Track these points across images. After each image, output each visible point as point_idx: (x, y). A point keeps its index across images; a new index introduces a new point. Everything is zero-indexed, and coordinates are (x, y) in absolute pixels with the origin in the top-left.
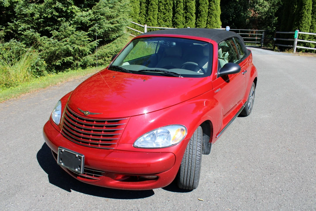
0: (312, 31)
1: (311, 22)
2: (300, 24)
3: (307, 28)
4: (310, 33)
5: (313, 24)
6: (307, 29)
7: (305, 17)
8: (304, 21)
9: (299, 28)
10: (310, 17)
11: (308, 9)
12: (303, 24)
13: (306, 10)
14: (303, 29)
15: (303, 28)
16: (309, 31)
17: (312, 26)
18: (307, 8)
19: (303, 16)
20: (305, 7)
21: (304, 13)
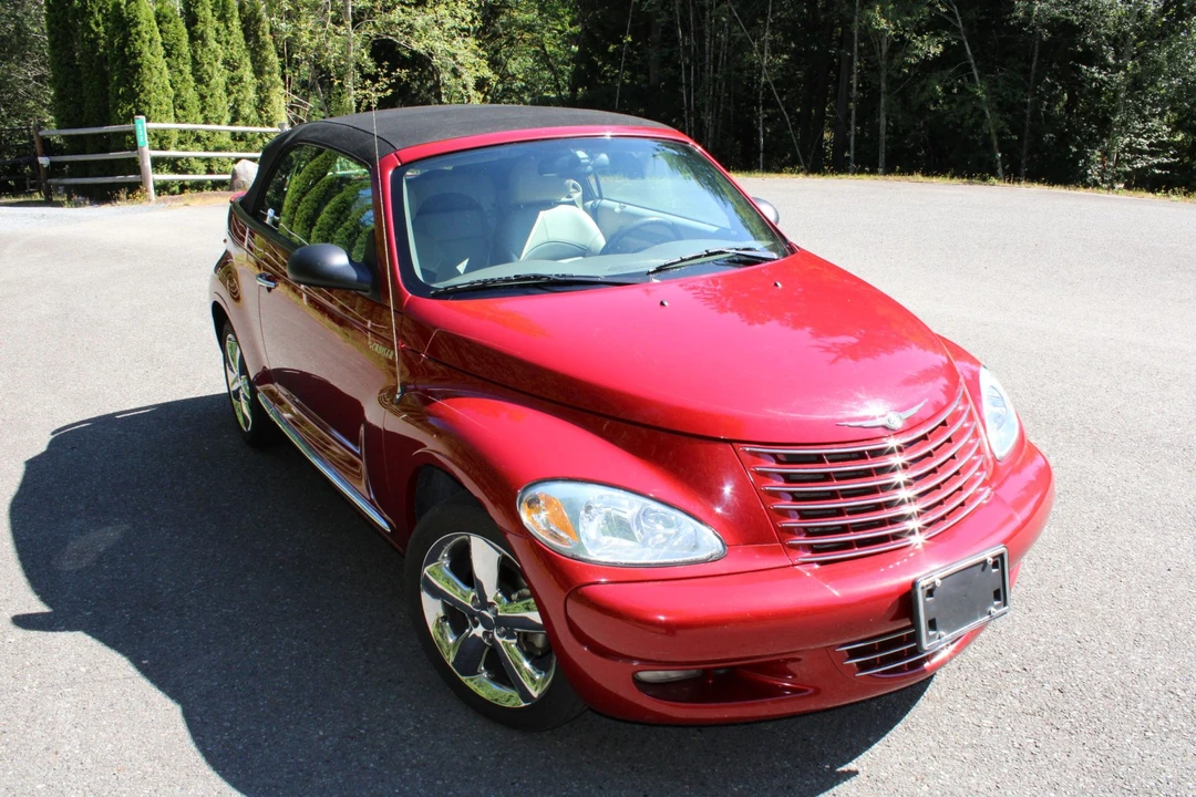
0: (185, 117)
1: (171, 86)
2: (138, 95)
3: (165, 108)
4: (179, 122)
5: (179, 89)
6: (167, 112)
7: (150, 69)
8: (149, 81)
9: (136, 106)
10: (165, 68)
11: (151, 40)
12: (150, 92)
13: (143, 42)
14: (153, 111)
15: (153, 107)
16: (173, 118)
17: (177, 96)
18: (148, 37)
19: (140, 66)
20: (138, 33)
21: (140, 53)
